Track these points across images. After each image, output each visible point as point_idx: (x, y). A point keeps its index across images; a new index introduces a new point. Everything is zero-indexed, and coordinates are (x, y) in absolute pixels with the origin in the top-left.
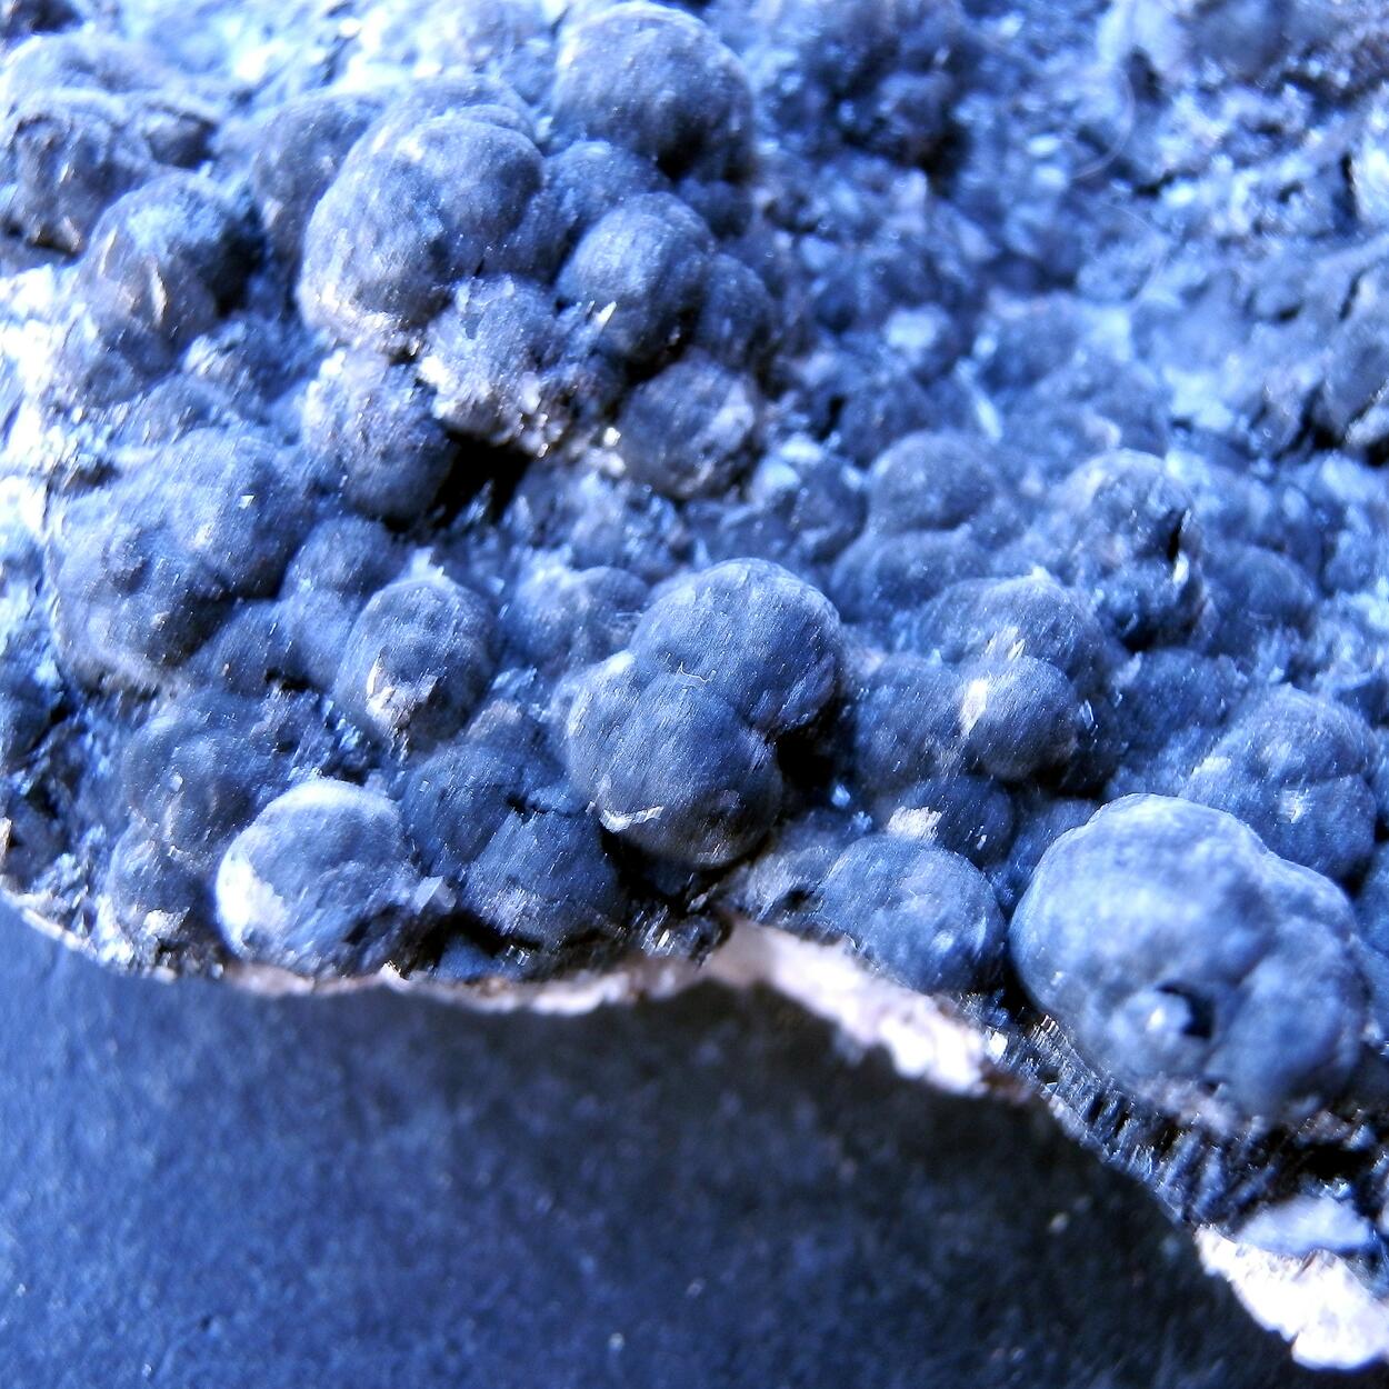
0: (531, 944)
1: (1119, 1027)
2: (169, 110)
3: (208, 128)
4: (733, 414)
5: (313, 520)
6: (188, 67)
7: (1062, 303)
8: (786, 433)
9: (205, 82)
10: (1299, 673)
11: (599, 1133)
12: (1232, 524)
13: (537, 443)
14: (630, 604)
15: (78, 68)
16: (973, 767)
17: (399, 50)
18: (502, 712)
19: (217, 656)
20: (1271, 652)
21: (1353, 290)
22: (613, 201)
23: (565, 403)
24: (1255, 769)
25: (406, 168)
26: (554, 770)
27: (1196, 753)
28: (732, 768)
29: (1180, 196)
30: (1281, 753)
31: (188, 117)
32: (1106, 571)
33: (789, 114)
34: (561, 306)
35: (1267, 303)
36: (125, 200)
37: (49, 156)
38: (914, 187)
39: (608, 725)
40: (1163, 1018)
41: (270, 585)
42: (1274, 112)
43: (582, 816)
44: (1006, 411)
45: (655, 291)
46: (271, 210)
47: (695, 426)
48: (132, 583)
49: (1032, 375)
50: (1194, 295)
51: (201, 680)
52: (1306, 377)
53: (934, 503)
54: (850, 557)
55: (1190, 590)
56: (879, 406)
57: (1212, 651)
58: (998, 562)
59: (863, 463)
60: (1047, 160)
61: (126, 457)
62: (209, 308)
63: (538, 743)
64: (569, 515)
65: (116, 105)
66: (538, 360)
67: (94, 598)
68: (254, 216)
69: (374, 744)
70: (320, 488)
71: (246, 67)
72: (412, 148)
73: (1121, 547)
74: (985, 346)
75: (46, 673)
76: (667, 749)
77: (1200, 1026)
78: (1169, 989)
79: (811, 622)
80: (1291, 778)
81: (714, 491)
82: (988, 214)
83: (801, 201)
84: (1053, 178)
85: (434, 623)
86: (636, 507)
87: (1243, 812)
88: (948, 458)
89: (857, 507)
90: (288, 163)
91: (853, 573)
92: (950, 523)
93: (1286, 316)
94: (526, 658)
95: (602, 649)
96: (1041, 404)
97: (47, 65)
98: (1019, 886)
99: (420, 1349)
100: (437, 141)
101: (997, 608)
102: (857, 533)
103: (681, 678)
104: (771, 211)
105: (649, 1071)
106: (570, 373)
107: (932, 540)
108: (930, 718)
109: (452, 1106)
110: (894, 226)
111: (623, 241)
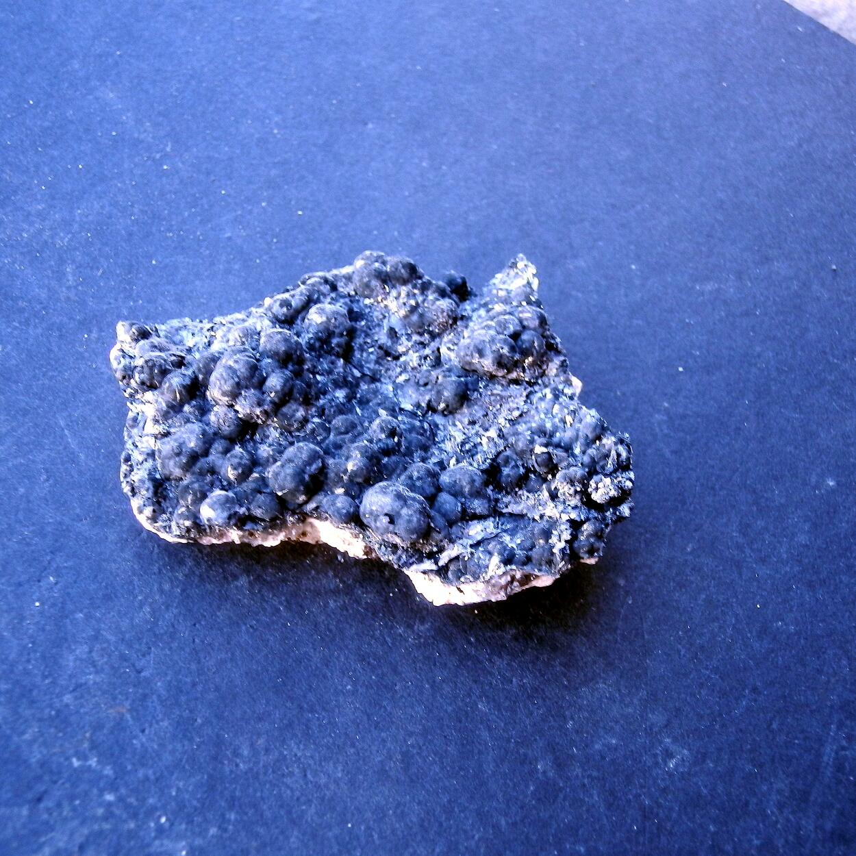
0: (263, 520)
1: (378, 524)
2: (174, 355)
3: (183, 358)
4: (300, 413)
5: (214, 440)
6: (175, 343)
7: (378, 384)
8: (313, 417)
9: (179, 347)
10: (424, 460)
12: (412, 429)
13: (260, 421)
14: (281, 452)
15: (154, 347)
16: (351, 480)
17: (225, 340)
18: (255, 475)
19: (196, 469)
20: (417, 455)
21: (438, 378)
22: (273, 371)
23: (266, 413)
24: (411, 478)
25: (230, 368)
26: (267, 486)
27: (399, 476)
28: (302, 482)
29: (402, 359)
30: (415, 474)
31: (179, 356)
32: (380, 440)
33: (311, 347)
34: (263, 393)
35: (421, 382)
36: (169, 376)
37: (151, 369)
38: (341, 361)
39: (276, 475)
40: (385, 520)
41: (206, 453)
42: (422, 339)
43: (273, 494)
44: (362, 410)
45: (282, 390)
46: (201, 377)
47: (293, 416)
48: (178, 454)
49: (368, 401)
50: (407, 381)
51: (193, 473)
52: (427, 398)
53: (343, 430)
54: (327, 442)
55: (399, 444)
56: (332, 410)
57: (404, 455)
58: (357, 440)
59: (330, 423)
60: (372, 353)
61: (172, 430)
62: (188, 398)
63: (263, 480)
64: (267, 437)
65: (162, 354)
66: (259, 404)
67: (170, 458)
68: (196, 378)
69: (230, 483)
70: (215, 434)
71: (190, 342)
72: (231, 363)
73: (383, 436)
74: (358, 396)
75: (158, 476)
76: (289, 478)
77: (392, 521)
78: (386, 515)
79: (316, 452)
80: (419, 478)
81: (298, 430)
82: (359, 366)
83: (315, 367)
84: (373, 357)
85: (241, 458)
86: (282, 434)
87: (407, 485)
88: (347, 419)
89: (328, 431)
90: (204, 367)
91: (328, 445)
92: (347, 433)
93: (426, 384)
94: (261, 465)
95: (275, 461)
96: (370, 407)
97: (147, 347)
98: (361, 502)
99: (244, 628)
100: (236, 362)
101: (354, 448)
102: (329, 437)
103: (292, 465)
104: (308, 370)
105: (294, 566)
106: (266, 407)
107: (342, 436)
108: (342, 470)
109: (248, 576)
110: (336, 370)
111: (275, 380)
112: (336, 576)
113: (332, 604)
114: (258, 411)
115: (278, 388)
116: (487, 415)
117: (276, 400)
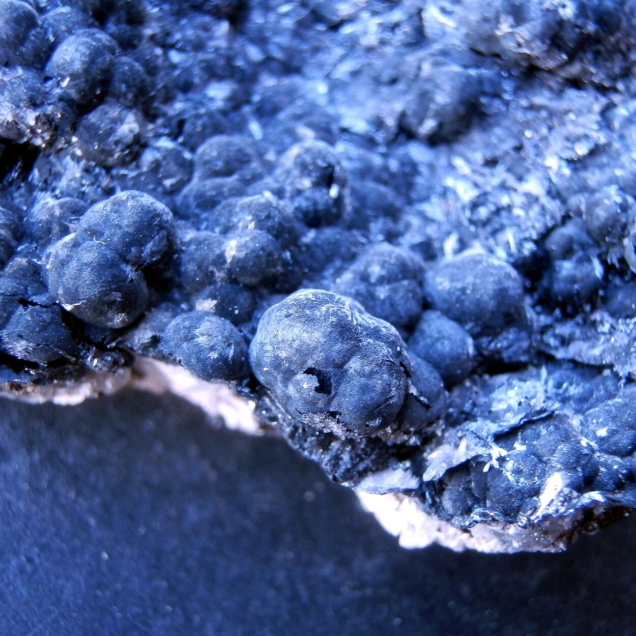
1: (291, 390)
4: (129, 126)
7: (296, 80)
8: (158, 136)
10: (392, 237)
11: (99, 463)
12: (365, 172)
13: (38, 142)
14: (78, 212)
16: (232, 279)
18: (20, 261)
20: (377, 227)
21: (420, 68)
22: (70, 32)
23: (47, 121)
24: (364, 277)
26: (43, 287)
27: (338, 273)
28: (118, 282)
29: (347, 30)
30: (376, 271)
32: (299, 192)
34: (47, 79)
35: (386, 76)
38: (224, 27)
40: (309, 383)
43: (53, 306)
44: (264, 126)
45: (87, 71)
47: (111, 131)
49: (276, 110)
50: (355, 74)
52: (398, 106)
53: (220, 165)
54: (185, 191)
55: (339, 201)
56: (199, 123)
57: (350, 227)
58: (250, 190)
59: (193, 150)
60: (286, 15)
63: (35, 274)
64: (58, 176)
66: (34, 104)
73: (307, 183)
74: (256, 98)
76: (87, 274)
77: (324, 387)
78: (310, 371)
79: (157, 215)
80: (382, 280)
81: (123, 163)
82: (261, 41)
83: (168, 34)
84: (288, 23)
86: (87, 170)
87: (357, 296)
88: (229, 144)
89: (188, 168)
91: (186, 197)
92: (228, 173)
93: (394, 81)
94: (32, 238)
95: (65, 231)
96: (280, 122)
98: (254, 331)
101: (243, 208)
102: (189, 180)
103: (95, 242)
104: (152, 38)
105: (121, 434)
106: (49, 109)
107: (218, 181)
108: (211, 257)
109: (30, 452)
110: (212, 44)
111: (71, 49)
112: (203, 454)
113: (193, 514)
114: (31, 118)
115: (78, 66)
116: (519, 149)
117: (73, 93)
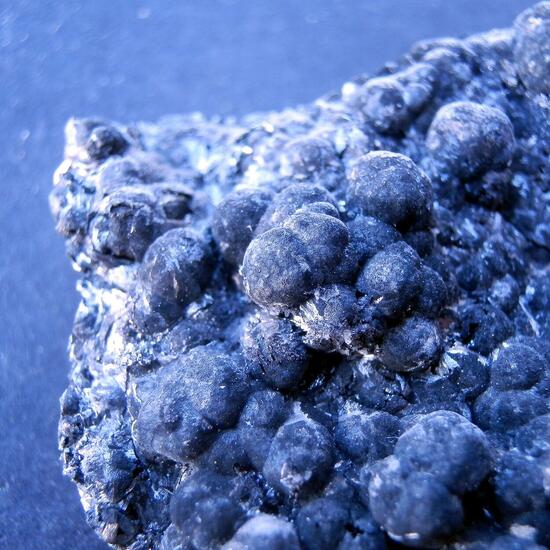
2: (172, 192)
3: (189, 197)
5: (250, 391)
8: (452, 342)
9: (183, 172)
14: (393, 432)
15: (133, 174)
18: (339, 482)
19: (211, 458)
22: (380, 248)
31: (181, 194)
33: (443, 191)
34: (359, 295)
36: (159, 240)
38: (497, 219)
41: (232, 421)
46: (224, 246)
47: (419, 345)
48: (174, 426)
51: (204, 465)
54: (482, 400)
56: (493, 329)
59: (486, 353)
61: (162, 358)
62: (198, 289)
63: (356, 499)
64: (359, 381)
65: (147, 190)
66: (351, 323)
67: (157, 431)
68: (213, 244)
69: (282, 494)
70: (252, 376)
71: (202, 165)
72: (290, 224)
74: (530, 290)
75: (130, 454)
76: (420, 507)
79: (479, 444)
82: (526, 227)
83: (452, 231)
85: (310, 446)
88: (525, 352)
89: (485, 375)
90: (232, 225)
91: (485, 408)
92: (527, 386)
94: (347, 454)
95: (383, 453)
97: (118, 174)
100: (303, 224)
102: (485, 389)
103: (424, 474)
104: (440, 237)
106: (364, 328)
110: (490, 238)
114: (348, 337)
115: (394, 286)
117: (387, 312)
